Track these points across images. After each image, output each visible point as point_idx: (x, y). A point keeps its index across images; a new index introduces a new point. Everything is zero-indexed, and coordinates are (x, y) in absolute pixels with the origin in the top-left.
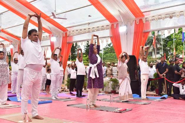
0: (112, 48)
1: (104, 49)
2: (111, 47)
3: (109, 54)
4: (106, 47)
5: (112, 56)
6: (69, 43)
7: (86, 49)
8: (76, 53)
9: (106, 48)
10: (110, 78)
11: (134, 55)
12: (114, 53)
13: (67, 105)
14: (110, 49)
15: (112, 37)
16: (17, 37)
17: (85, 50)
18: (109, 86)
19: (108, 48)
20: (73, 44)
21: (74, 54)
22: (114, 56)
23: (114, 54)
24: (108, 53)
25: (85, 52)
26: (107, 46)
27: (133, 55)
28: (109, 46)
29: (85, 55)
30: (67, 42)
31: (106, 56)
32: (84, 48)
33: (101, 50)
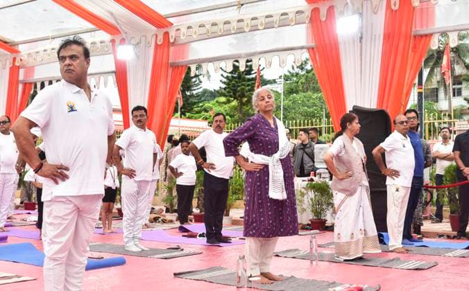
0: (310, 75)
1: (286, 78)
2: (308, 72)
3: (301, 95)
4: (291, 71)
5: (311, 101)
6: (175, 67)
7: (227, 78)
8: (194, 92)
9: (292, 75)
10: (306, 178)
11: (384, 108)
12: (316, 90)
13: (175, 274)
14: (303, 80)
15: (313, 48)
16: (6, 42)
17: (224, 83)
18: (304, 206)
19: (297, 74)
20: (189, 68)
21: (188, 93)
22: (317, 102)
23: (316, 95)
24: (297, 92)
25: (225, 89)
26: (293, 68)
27: (380, 109)
28: (302, 69)
29: (223, 99)
30: (171, 61)
31: (290, 100)
32: (222, 75)
33: (274, 81)
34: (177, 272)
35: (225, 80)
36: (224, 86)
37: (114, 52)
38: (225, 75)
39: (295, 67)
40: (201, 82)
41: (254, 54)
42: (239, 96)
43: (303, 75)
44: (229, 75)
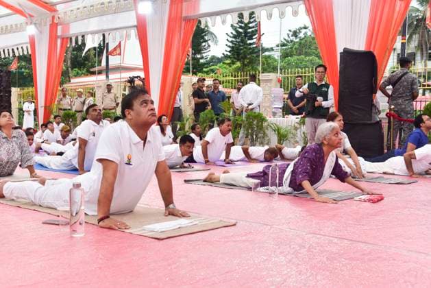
0: (303, 42)
2: (301, 39)
3: (295, 58)
4: (287, 38)
5: (304, 63)
6: (188, 20)
7: (232, 42)
8: (204, 55)
9: (288, 41)
10: (299, 116)
11: (371, 50)
12: (308, 54)
13: (185, 181)
14: (297, 46)
17: (229, 47)
18: (298, 139)
19: (292, 41)
20: (200, 22)
21: (199, 56)
22: (308, 64)
23: (307, 58)
24: (291, 56)
25: (230, 52)
26: (288, 36)
27: (368, 50)
28: (296, 36)
29: (228, 61)
30: (184, 15)
31: (285, 62)
32: (227, 40)
33: (272, 49)
34: (186, 179)
35: (231, 44)
36: (229, 49)
37: (136, 9)
38: (230, 39)
39: (290, 35)
40: (209, 46)
41: (256, 7)
42: (242, 57)
43: (297, 42)
44: (233, 39)
